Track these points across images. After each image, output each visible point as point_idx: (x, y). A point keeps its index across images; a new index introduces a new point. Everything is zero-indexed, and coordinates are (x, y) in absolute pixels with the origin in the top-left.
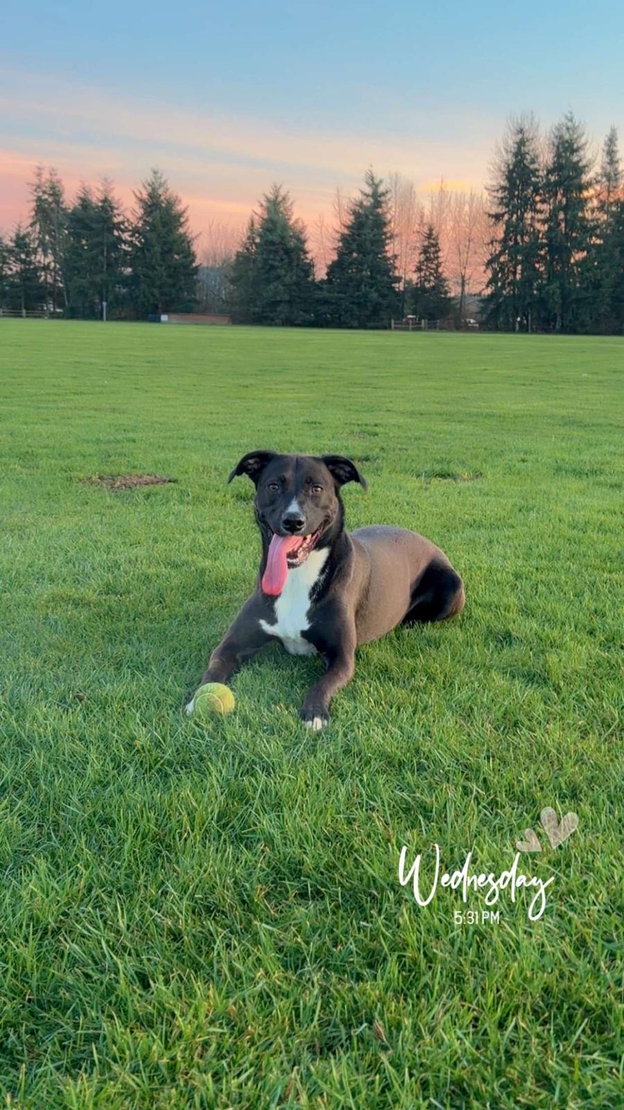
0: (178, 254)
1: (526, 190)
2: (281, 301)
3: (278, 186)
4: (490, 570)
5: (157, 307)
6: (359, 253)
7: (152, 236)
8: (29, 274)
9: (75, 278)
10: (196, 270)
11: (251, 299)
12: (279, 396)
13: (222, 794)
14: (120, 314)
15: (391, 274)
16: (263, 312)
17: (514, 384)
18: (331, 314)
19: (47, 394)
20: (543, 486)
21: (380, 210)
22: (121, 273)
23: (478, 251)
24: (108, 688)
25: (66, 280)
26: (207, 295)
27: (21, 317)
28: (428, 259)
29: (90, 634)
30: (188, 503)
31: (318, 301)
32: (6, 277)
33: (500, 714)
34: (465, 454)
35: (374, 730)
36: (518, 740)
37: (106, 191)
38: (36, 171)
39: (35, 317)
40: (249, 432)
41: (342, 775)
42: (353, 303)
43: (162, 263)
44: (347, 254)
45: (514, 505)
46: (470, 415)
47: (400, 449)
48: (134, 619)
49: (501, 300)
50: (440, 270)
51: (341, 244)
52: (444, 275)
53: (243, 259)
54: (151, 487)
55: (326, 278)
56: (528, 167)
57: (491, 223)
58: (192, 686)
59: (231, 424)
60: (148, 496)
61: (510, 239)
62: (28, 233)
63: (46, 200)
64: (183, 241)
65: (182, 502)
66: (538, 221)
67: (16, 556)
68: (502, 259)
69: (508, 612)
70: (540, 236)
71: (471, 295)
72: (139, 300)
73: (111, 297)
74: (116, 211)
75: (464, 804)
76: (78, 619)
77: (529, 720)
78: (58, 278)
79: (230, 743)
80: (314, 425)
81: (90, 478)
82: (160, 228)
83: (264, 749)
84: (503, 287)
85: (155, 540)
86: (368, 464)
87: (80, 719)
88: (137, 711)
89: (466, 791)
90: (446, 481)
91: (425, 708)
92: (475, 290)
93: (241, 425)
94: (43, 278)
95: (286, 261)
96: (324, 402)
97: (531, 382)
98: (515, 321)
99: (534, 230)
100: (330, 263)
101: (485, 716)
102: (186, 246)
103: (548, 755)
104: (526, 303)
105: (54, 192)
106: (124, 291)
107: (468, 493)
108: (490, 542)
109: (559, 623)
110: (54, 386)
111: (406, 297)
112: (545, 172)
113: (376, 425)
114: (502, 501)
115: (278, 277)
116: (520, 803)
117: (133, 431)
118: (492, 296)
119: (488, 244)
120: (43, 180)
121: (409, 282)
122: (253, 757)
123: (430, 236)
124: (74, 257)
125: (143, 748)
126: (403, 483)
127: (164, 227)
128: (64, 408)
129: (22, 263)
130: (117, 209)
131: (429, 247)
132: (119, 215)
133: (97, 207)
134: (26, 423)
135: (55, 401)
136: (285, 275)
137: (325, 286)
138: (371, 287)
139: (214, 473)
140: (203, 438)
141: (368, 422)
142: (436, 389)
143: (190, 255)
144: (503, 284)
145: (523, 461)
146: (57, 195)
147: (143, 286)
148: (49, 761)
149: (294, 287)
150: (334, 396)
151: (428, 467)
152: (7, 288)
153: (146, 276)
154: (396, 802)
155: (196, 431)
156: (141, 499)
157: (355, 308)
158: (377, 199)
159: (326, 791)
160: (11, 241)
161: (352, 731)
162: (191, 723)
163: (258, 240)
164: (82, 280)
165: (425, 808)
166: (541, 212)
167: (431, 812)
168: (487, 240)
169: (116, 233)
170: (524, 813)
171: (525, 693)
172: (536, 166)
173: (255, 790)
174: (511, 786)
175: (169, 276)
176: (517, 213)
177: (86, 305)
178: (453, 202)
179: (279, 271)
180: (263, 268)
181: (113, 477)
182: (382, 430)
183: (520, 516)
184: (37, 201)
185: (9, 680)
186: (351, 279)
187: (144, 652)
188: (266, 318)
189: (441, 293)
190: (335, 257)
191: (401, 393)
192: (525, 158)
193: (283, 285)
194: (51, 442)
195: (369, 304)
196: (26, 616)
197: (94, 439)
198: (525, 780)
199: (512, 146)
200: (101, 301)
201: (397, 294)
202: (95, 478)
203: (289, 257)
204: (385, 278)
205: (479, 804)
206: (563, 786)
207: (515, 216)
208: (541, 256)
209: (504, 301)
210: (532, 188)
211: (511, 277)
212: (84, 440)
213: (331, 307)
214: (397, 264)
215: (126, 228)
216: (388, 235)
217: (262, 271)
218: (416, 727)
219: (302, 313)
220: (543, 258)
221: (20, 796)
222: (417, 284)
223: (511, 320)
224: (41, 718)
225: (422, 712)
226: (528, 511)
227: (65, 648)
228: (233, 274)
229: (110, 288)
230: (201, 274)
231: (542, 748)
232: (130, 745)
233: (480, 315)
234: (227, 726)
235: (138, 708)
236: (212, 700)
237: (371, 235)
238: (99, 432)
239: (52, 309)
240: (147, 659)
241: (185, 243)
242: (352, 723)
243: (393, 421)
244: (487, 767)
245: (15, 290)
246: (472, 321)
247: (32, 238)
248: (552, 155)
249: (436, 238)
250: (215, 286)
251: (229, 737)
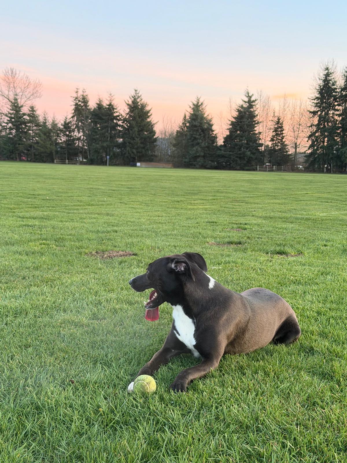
0: (146, 132)
1: (330, 99)
2: (199, 156)
3: (199, 98)
4: (303, 309)
5: (134, 158)
6: (240, 131)
7: (134, 123)
8: (70, 142)
9: (93, 144)
10: (156, 140)
11: (184, 155)
12: (195, 207)
13: (145, 442)
14: (116, 162)
15: (258, 142)
16: (190, 161)
17: (322, 202)
18: (225, 163)
19: (74, 205)
20: (336, 261)
21: (252, 110)
22: (117, 141)
23: (304, 130)
24: (88, 376)
25: (89, 145)
26: (161, 153)
27: (66, 164)
28: (277, 135)
29: (82, 343)
30: (142, 267)
31: (219, 156)
32: (59, 143)
33: (305, 398)
34: (293, 241)
35: (233, 405)
36: (315, 414)
37: (111, 100)
38: (76, 90)
39: (73, 164)
40: (178, 227)
41: (214, 432)
42: (237, 157)
43: (138, 136)
44: (234, 132)
45: (319, 271)
46: (297, 219)
47: (258, 238)
48: (106, 335)
49: (316, 156)
50: (284, 140)
51: (231, 127)
52: (286, 143)
53: (180, 134)
54: (123, 257)
55: (223, 144)
56: (331, 87)
57: (311, 116)
58: (133, 376)
59: (169, 222)
60: (120, 263)
61: (321, 124)
62: (71, 121)
63: (80, 105)
64: (149, 125)
65: (138, 266)
66: (337, 115)
67: (47, 297)
68: (317, 135)
69: (313, 335)
70: (338, 123)
71: (300, 153)
72: (126, 155)
73: (112, 154)
74: (115, 110)
75: (282, 454)
76: (76, 334)
77: (322, 401)
78: (85, 144)
79: (152, 411)
80: (212, 224)
81: (91, 253)
82: (137, 118)
83: (171, 415)
84: (317, 149)
85: (122, 289)
86: (240, 246)
87: (71, 394)
88: (102, 390)
89: (284, 446)
90: (282, 256)
91: (263, 392)
92: (302, 151)
93: (173, 223)
94: (77, 144)
95: (203, 135)
96: (219, 210)
97: (331, 201)
98: (324, 167)
99: (334, 119)
100: (225, 136)
101: (296, 398)
102: (151, 128)
103: (332, 424)
104: (329, 158)
105: (84, 101)
106: (118, 150)
107: (293, 264)
108: (305, 293)
109: (341, 342)
110: (78, 201)
111: (265, 154)
112: (340, 90)
113: (246, 224)
114: (312, 269)
115: (198, 144)
116: (314, 453)
117: (117, 226)
118: (311, 154)
119: (309, 127)
120: (79, 95)
121: (268, 146)
122: (164, 420)
123: (278, 123)
124: (93, 133)
125: (104, 413)
126: (258, 258)
127: (139, 118)
128: (82, 213)
129: (67, 136)
130: (116, 109)
131: (278, 128)
132: (117, 112)
133: (106, 108)
134: (62, 221)
135: (78, 209)
136: (202, 143)
137: (222, 148)
138: (247, 149)
139: (157, 250)
140: (153, 230)
141: (242, 222)
142: (279, 204)
143: (153, 133)
144: (318, 148)
145: (325, 246)
146: (86, 102)
147: (128, 148)
148: (52, 419)
149: (206, 149)
150: (225, 207)
151: (272, 248)
152: (59, 149)
153: (129, 143)
154: (243, 451)
155: (150, 226)
156: (117, 265)
157: (238, 159)
158: (251, 103)
159: (204, 442)
160: (62, 125)
161: (221, 406)
162: (131, 398)
163: (188, 125)
164: (97, 145)
165: (260, 455)
166: (338, 110)
167: (263, 458)
168: (309, 125)
169: (115, 121)
170: (316, 460)
171: (321, 385)
172: (335, 87)
173: (164, 441)
174: (310, 442)
175: (142, 143)
176: (325, 111)
177: (99, 158)
178: (291, 105)
179: (198, 140)
180: (190, 139)
181: (103, 252)
182: (249, 227)
183: (322, 278)
184: (75, 105)
185: (35, 369)
186: (236, 145)
187: (110, 354)
188: (191, 165)
189: (284, 152)
190: (228, 133)
191: (260, 206)
192: (329, 83)
193: (201, 148)
194: (73, 232)
195: (245, 158)
196: (49, 332)
197: (96, 230)
198: (318, 440)
199: (323, 77)
200: (106, 156)
201: (261, 152)
202: (94, 252)
203: (204, 133)
204: (255, 144)
205: (290, 454)
206: (340, 444)
207: (324, 113)
208: (338, 132)
209: (318, 156)
210: (333, 98)
211: (322, 144)
212: (91, 231)
213: (226, 159)
214: (261, 137)
215: (120, 118)
216: (256, 122)
217: (190, 141)
218: (257, 404)
219: (210, 162)
220: (339, 134)
221: (34, 440)
222: (271, 147)
223: (322, 167)
224: (49, 393)
225: (261, 395)
226: (326, 275)
227: (67, 351)
228: (174, 142)
229: (111, 149)
230: (158, 142)
231: (328, 420)
232: (97, 411)
233: (305, 164)
234: (150, 400)
235: (103, 388)
236: (143, 385)
237: (247, 122)
238: (99, 226)
239: (81, 160)
240: (111, 358)
241: (150, 126)
242: (222, 401)
243: (255, 222)
244: (296, 430)
245: (62, 150)
246: (301, 167)
247: (72, 124)
248: (344, 81)
249: (282, 124)
250: (165, 148)
251: (151, 408)
